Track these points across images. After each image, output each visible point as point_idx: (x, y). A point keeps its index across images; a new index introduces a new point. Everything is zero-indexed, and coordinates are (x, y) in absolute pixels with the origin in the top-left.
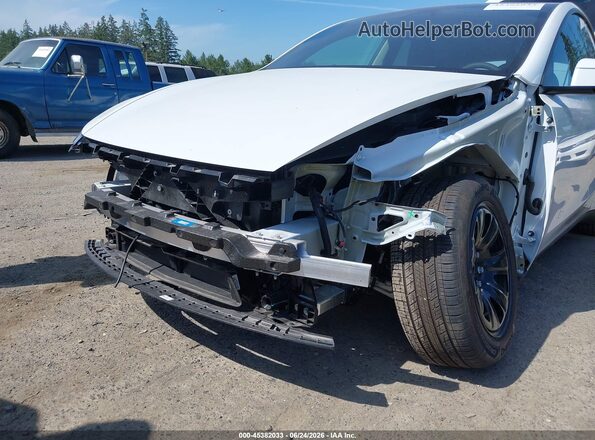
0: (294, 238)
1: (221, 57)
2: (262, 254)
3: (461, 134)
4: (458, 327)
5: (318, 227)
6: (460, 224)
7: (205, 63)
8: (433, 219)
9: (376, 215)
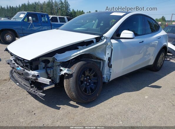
0: (37, 73)
1: (83, 11)
2: (30, 76)
3: (81, 51)
4: (73, 93)
5: (45, 71)
6: (76, 71)
7: (78, 13)
8: (68, 70)
9: (59, 69)
